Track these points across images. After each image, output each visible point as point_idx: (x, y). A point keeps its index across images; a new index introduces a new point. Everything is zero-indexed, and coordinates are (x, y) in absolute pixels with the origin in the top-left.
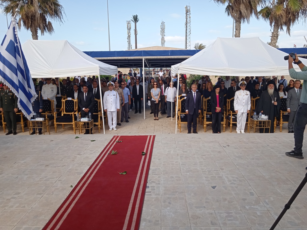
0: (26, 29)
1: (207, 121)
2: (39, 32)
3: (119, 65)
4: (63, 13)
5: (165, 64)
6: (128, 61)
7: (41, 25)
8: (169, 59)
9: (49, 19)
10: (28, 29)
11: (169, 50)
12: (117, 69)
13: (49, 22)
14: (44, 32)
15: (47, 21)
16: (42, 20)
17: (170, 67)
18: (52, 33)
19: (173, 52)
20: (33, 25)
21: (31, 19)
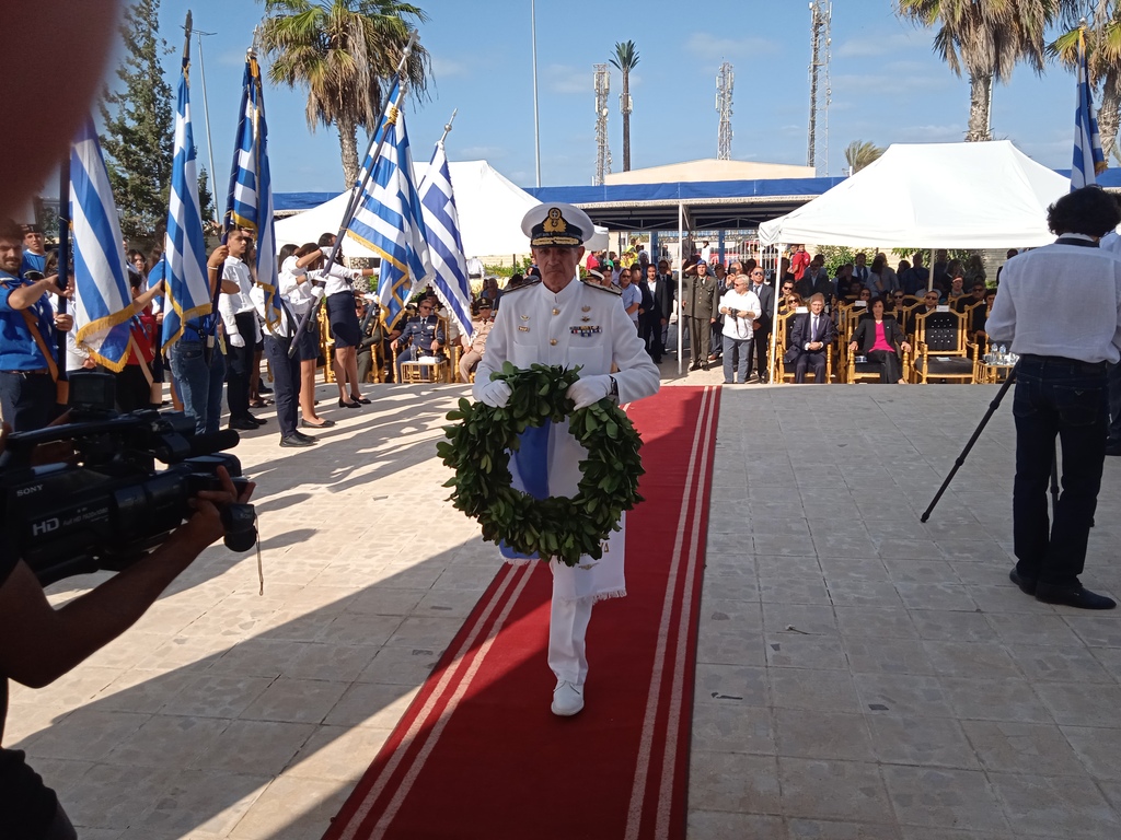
1: (856, 371)
5: (738, 218)
7: (369, 109)
8: (752, 205)
11: (752, 182)
12: (607, 235)
17: (756, 226)
19: (766, 186)
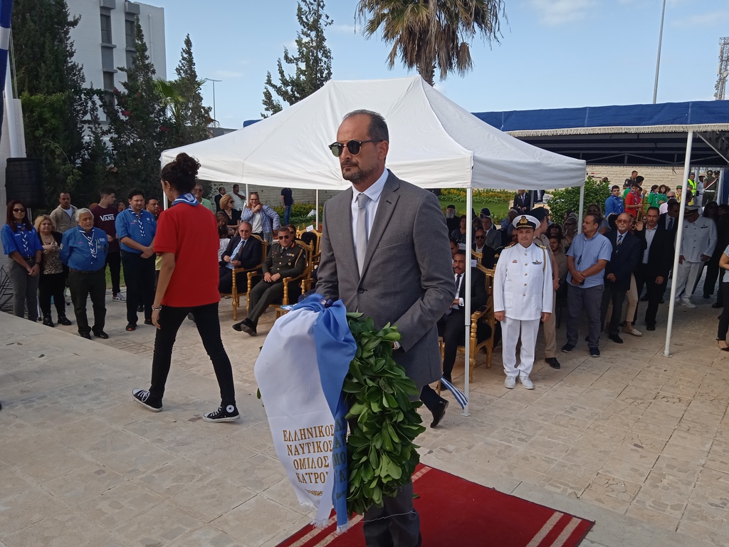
0: (407, 68)
2: (437, 72)
4: (500, 15)
7: (443, 54)
9: (462, 36)
10: (411, 65)
12: (584, 169)
13: (463, 44)
14: (448, 73)
15: (460, 41)
16: (446, 42)
18: (466, 71)
20: (423, 57)
21: (420, 39)
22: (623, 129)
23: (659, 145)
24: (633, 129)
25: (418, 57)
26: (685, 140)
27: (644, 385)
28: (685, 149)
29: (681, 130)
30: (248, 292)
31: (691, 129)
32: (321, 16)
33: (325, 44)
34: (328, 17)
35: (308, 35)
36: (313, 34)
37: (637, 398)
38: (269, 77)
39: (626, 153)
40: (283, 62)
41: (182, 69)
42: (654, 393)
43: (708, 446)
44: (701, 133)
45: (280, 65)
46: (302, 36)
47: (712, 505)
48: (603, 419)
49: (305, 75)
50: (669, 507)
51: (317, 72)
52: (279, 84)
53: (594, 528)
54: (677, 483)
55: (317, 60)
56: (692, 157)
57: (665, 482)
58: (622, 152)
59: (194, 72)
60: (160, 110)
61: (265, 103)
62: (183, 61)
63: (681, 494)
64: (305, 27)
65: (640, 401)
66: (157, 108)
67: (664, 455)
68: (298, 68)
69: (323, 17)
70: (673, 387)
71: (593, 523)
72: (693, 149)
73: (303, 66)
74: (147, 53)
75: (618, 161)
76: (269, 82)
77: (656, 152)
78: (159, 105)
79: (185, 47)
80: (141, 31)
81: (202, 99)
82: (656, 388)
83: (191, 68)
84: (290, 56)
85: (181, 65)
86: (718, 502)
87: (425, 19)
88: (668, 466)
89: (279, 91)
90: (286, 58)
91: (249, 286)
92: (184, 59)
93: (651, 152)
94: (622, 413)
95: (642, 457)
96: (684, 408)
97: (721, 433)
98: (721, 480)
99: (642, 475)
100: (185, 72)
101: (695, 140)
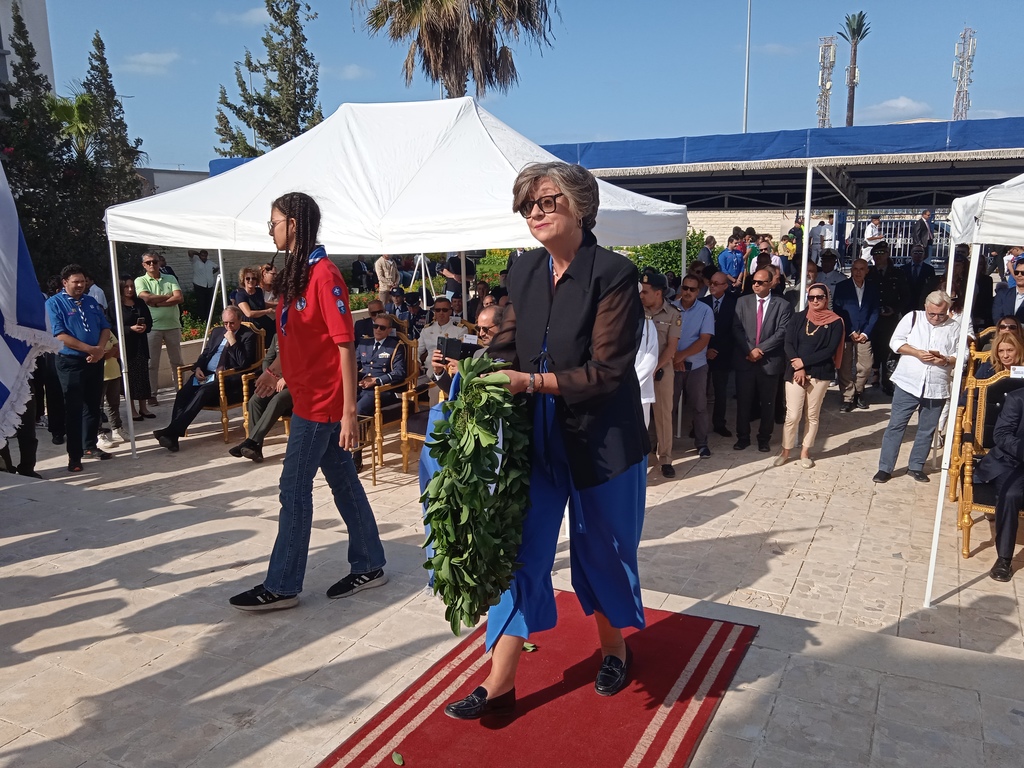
0: (430, 81)
3: (726, 200)
4: (551, 10)
5: (935, 190)
6: (758, 183)
7: (477, 63)
9: (502, 38)
10: (436, 78)
11: (944, 124)
12: (685, 216)
13: (504, 49)
14: (487, 87)
15: (500, 45)
16: (481, 46)
18: (509, 86)
20: (452, 65)
21: (446, 42)
22: (730, 165)
23: (768, 183)
24: (742, 165)
25: (446, 67)
26: (804, 176)
27: (774, 482)
28: (804, 187)
29: (800, 165)
30: (244, 403)
31: (811, 164)
32: (299, 6)
33: (306, 46)
34: (309, 8)
35: (281, 33)
36: (288, 31)
37: (768, 499)
38: (223, 93)
39: (727, 194)
40: (244, 70)
41: (92, 84)
42: (787, 491)
43: (856, 546)
44: (824, 168)
45: (239, 76)
46: (271, 33)
47: (868, 609)
48: (732, 526)
49: (278, 90)
50: (822, 617)
51: (295, 86)
52: (239, 102)
53: (759, 633)
54: (827, 590)
55: (295, 69)
56: (813, 195)
57: (814, 590)
58: (721, 193)
59: (111, 87)
60: (62, 145)
61: (219, 131)
62: (92, 72)
63: (833, 601)
64: (276, 20)
65: (772, 502)
66: (58, 142)
67: (809, 560)
68: (268, 80)
69: (303, 8)
70: (807, 481)
71: (757, 629)
72: (814, 187)
73: (274, 76)
74: (35, 60)
75: (715, 204)
76: (224, 101)
77: (763, 192)
78: (59, 137)
79: (94, 50)
80: (23, 26)
81: (126, 126)
82: (789, 485)
83: (106, 82)
84: (254, 62)
85: (90, 78)
86: (875, 605)
87: (452, 13)
88: (815, 572)
89: (239, 112)
90: (249, 64)
91: (245, 394)
92: (94, 68)
93: (757, 192)
94: (754, 517)
95: (784, 565)
96: (824, 505)
97: (868, 530)
98: (873, 582)
99: (787, 585)
100: (98, 87)
101: (816, 176)
